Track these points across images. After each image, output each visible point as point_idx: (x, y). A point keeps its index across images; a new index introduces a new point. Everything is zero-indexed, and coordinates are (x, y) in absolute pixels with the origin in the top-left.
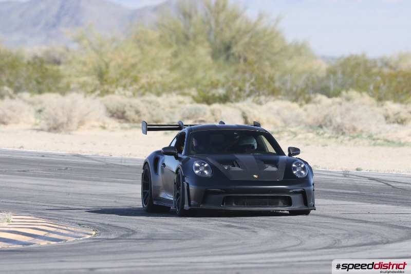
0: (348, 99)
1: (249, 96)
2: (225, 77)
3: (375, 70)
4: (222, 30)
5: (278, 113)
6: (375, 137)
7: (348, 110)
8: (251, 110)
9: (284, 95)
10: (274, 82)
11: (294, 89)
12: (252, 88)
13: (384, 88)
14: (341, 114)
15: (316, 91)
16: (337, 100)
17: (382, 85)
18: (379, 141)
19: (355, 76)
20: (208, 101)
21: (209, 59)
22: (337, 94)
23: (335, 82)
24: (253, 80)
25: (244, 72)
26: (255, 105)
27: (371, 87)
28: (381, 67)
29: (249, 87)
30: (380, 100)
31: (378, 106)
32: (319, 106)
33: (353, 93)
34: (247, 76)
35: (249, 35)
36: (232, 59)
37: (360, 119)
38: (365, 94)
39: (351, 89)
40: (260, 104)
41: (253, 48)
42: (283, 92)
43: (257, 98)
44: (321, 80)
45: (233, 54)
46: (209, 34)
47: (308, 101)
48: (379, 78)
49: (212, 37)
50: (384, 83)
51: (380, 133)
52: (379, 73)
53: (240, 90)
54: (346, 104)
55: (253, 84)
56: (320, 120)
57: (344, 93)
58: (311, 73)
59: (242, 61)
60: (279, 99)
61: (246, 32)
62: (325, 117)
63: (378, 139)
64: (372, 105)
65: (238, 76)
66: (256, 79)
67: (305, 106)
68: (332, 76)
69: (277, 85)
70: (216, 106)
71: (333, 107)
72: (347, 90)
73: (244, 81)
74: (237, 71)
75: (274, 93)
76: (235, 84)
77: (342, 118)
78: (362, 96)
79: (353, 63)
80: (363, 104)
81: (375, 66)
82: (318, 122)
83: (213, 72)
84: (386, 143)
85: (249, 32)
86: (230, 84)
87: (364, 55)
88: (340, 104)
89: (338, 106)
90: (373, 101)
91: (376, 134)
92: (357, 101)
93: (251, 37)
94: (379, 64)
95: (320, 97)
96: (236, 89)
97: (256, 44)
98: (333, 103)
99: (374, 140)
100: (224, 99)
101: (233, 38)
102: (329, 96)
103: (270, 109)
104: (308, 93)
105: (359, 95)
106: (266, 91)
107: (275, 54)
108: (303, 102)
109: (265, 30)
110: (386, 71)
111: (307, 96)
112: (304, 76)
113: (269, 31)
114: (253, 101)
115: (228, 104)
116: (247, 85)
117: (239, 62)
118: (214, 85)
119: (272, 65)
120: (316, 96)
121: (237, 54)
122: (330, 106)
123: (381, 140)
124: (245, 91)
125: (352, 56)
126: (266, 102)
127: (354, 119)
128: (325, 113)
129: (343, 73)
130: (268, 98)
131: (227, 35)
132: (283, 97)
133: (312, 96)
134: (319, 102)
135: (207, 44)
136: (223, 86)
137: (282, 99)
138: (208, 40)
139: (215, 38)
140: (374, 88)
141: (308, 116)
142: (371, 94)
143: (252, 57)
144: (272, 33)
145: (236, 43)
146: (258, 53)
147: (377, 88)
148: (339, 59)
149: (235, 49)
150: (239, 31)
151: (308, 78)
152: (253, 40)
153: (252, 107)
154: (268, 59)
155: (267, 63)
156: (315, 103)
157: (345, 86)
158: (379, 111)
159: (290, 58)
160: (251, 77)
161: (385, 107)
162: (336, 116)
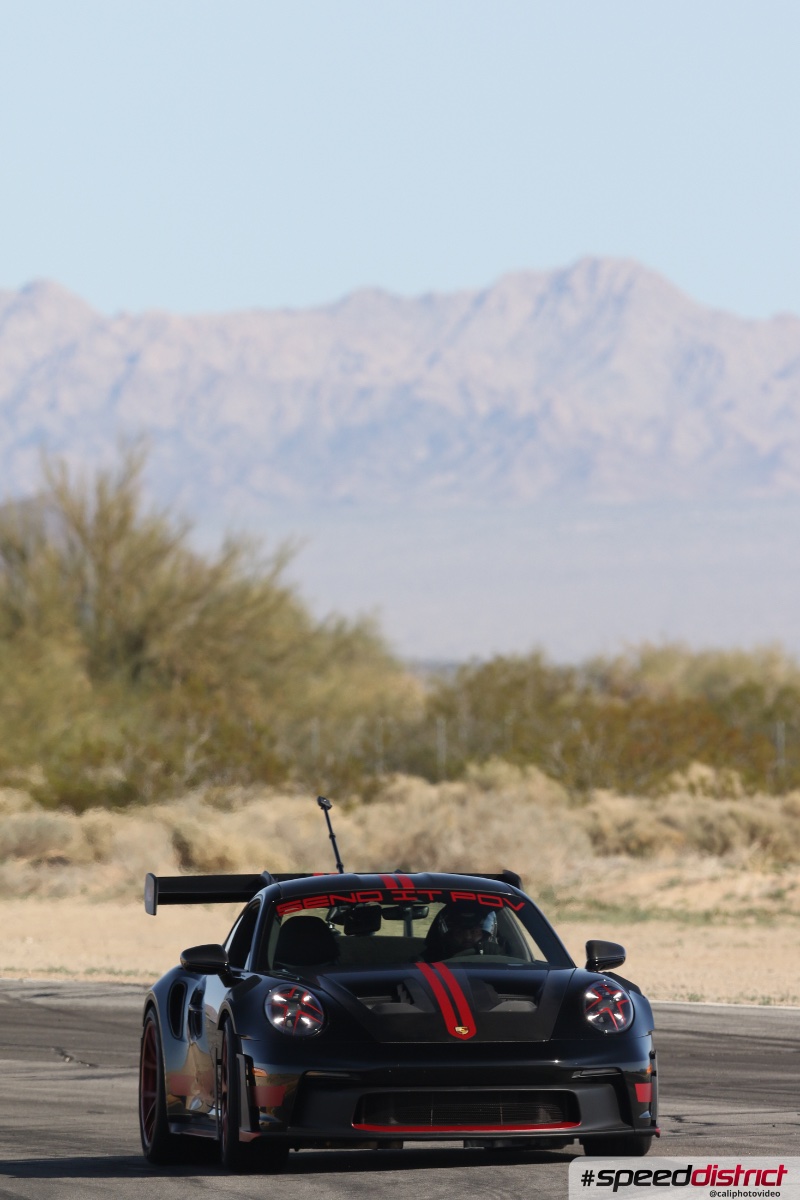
0: (487, 786)
1: (193, 784)
2: (124, 731)
3: (568, 700)
4: (117, 592)
5: (280, 832)
6: (561, 896)
7: (483, 818)
8: (200, 826)
9: (300, 780)
10: (273, 742)
11: (330, 759)
12: (203, 760)
13: (592, 751)
14: (464, 831)
15: (393, 766)
16: (456, 788)
17: (585, 743)
18: (573, 908)
19: (510, 718)
20: (77, 801)
21: (81, 677)
22: (455, 773)
23: (452, 738)
24: (204, 738)
25: (183, 717)
26: (208, 811)
27: (556, 749)
28: (586, 692)
29: (196, 757)
30: (581, 786)
31: (572, 804)
32: (400, 809)
33: (500, 769)
34: (191, 723)
35: (198, 606)
36: (146, 676)
37: (519, 844)
38: (532, 770)
39: (494, 758)
40: (226, 806)
41: (210, 643)
42: (293, 772)
43: (217, 791)
44: (411, 733)
45: (152, 663)
46: (80, 606)
47: (370, 795)
48: (577, 725)
49: (90, 616)
50: (593, 739)
51: (577, 883)
52: (582, 710)
53: (168, 769)
54: (480, 801)
55: (207, 750)
56: (404, 850)
57: (473, 769)
58: (383, 713)
59: (177, 683)
60: (282, 792)
61: (190, 598)
62: (417, 839)
63: (570, 901)
64: (554, 802)
65: (168, 728)
66: (216, 734)
67: (361, 810)
68: (441, 720)
69: (281, 750)
70: (96, 817)
71: (442, 811)
72: (483, 760)
73: (184, 741)
74: (162, 714)
75: (268, 774)
76: (153, 753)
77: (466, 844)
78: (525, 776)
79: (503, 680)
80: (530, 799)
81: (569, 688)
82: (397, 853)
83: (91, 716)
84: (594, 912)
85: (196, 598)
86: (140, 750)
87: (536, 658)
88: (462, 801)
89: (454, 807)
90: (558, 791)
91: (566, 888)
92: (511, 791)
93: (204, 613)
94: (580, 683)
95: (403, 781)
96: (156, 766)
97: (217, 632)
98: (442, 800)
99: (558, 904)
100: (122, 798)
101: (152, 614)
102: (433, 778)
103: (257, 820)
104: (370, 771)
105: (516, 773)
106: (243, 771)
107: (274, 660)
108: (356, 799)
109: (243, 591)
110: (599, 700)
111: (366, 780)
112: (360, 722)
113: (256, 592)
114: (209, 801)
115: (134, 809)
116: (190, 752)
117: (168, 687)
118: (94, 756)
119: (267, 692)
120: (393, 781)
121: (163, 664)
122: (431, 808)
123: (578, 902)
124: (181, 773)
125: (500, 660)
126: (246, 801)
127: (500, 845)
128: (415, 828)
129: (476, 711)
130: (250, 792)
131: (135, 608)
132: (297, 787)
133: (383, 779)
134: (400, 798)
135: (74, 636)
136: (119, 757)
137: (290, 793)
138: (78, 623)
139: (99, 616)
140: (564, 753)
141: (368, 838)
142: (555, 771)
143: (209, 670)
144: (263, 599)
145: (160, 629)
146: (224, 659)
147: (572, 751)
148: (463, 669)
149: (155, 649)
150: (168, 593)
151: (371, 729)
152: (210, 621)
153: (200, 818)
154: (254, 675)
155: (252, 686)
156: (391, 799)
157: (479, 750)
158: (575, 818)
159: (320, 669)
160: (201, 730)
161: (593, 807)
162: (450, 837)
